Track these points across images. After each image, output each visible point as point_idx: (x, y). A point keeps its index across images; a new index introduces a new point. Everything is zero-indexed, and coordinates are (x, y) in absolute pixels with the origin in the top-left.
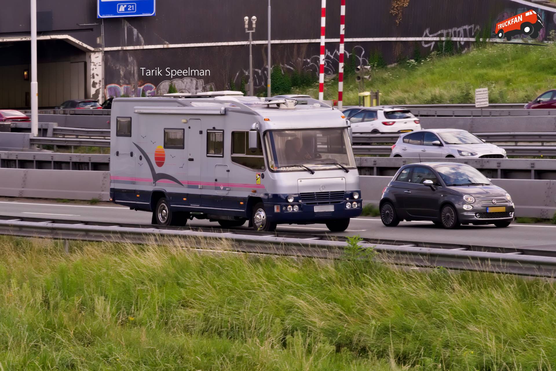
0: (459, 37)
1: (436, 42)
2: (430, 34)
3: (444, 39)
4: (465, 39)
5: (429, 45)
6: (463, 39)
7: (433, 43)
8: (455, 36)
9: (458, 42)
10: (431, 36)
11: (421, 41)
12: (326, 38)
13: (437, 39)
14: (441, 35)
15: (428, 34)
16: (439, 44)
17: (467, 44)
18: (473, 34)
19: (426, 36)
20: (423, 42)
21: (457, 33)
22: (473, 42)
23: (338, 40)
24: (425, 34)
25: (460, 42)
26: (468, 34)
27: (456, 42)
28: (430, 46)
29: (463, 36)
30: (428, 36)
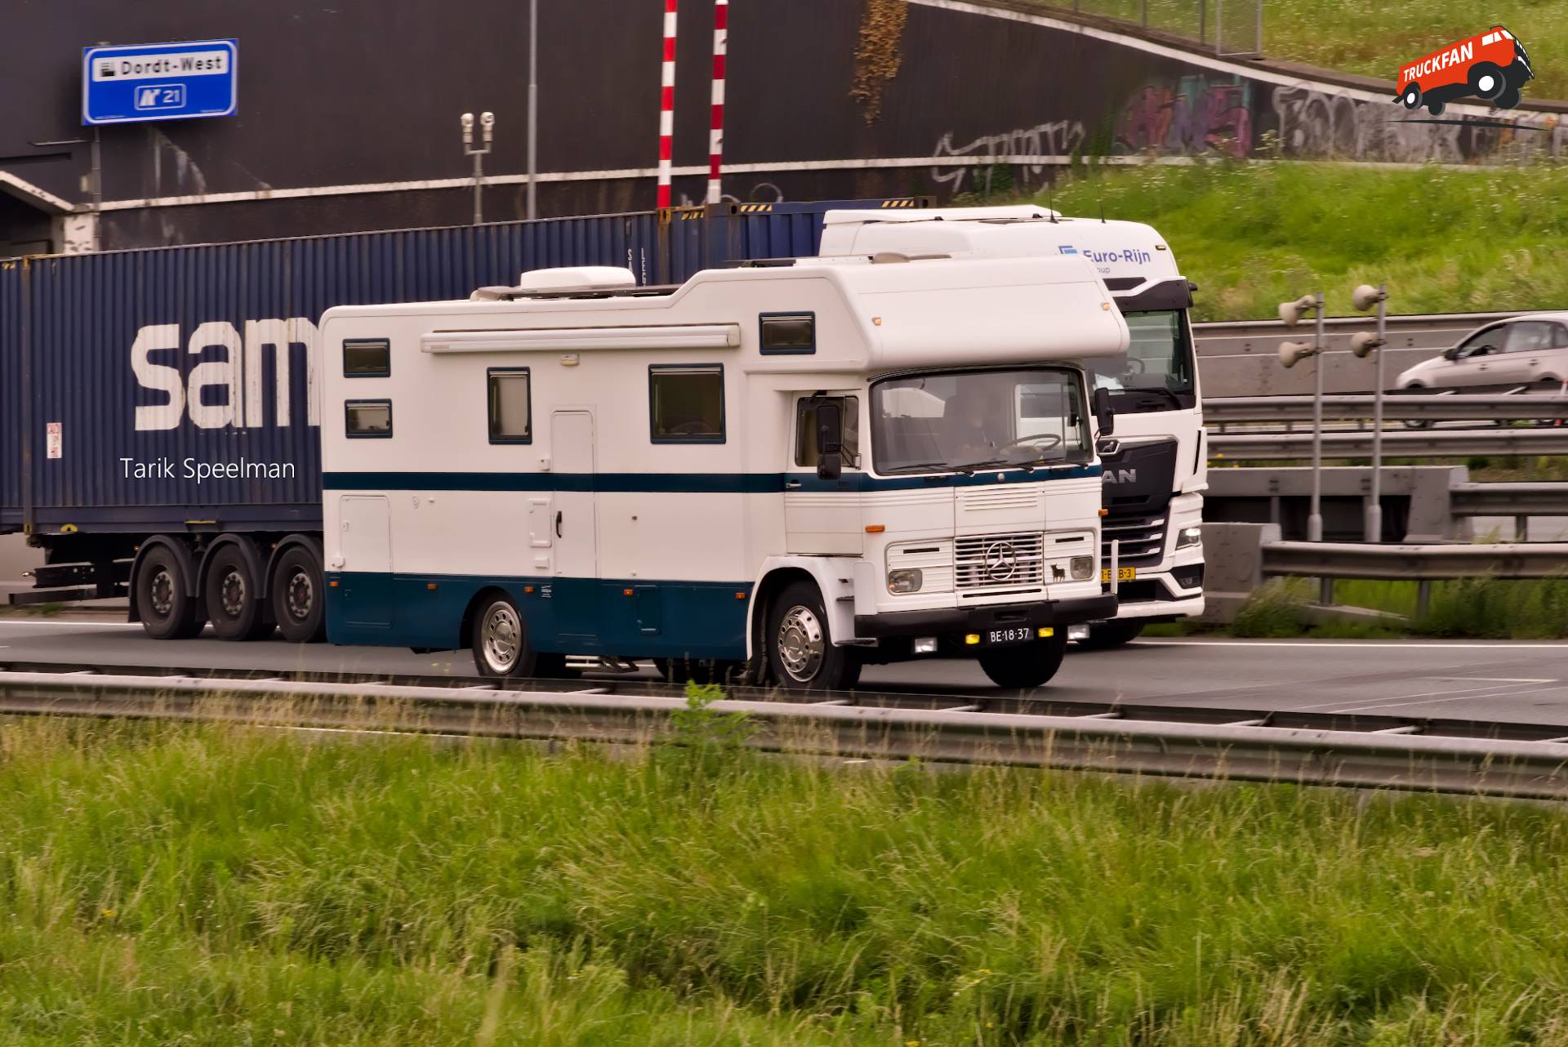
0: (1027, 154)
1: (970, 168)
2: (954, 146)
3: (989, 160)
4: (1045, 160)
5: (951, 176)
6: (1036, 160)
7: (961, 172)
8: (1018, 153)
9: (1025, 169)
10: (956, 152)
11: (928, 168)
12: (674, 164)
13: (974, 160)
14: (982, 151)
15: (949, 149)
16: (976, 173)
17: (1049, 169)
18: (1064, 146)
19: (944, 153)
20: (935, 171)
21: (1024, 145)
22: (1063, 166)
23: (705, 170)
24: (939, 148)
25: (1030, 166)
26: (1052, 145)
27: (1021, 166)
28: (953, 181)
29: (1039, 151)
30: (948, 155)
